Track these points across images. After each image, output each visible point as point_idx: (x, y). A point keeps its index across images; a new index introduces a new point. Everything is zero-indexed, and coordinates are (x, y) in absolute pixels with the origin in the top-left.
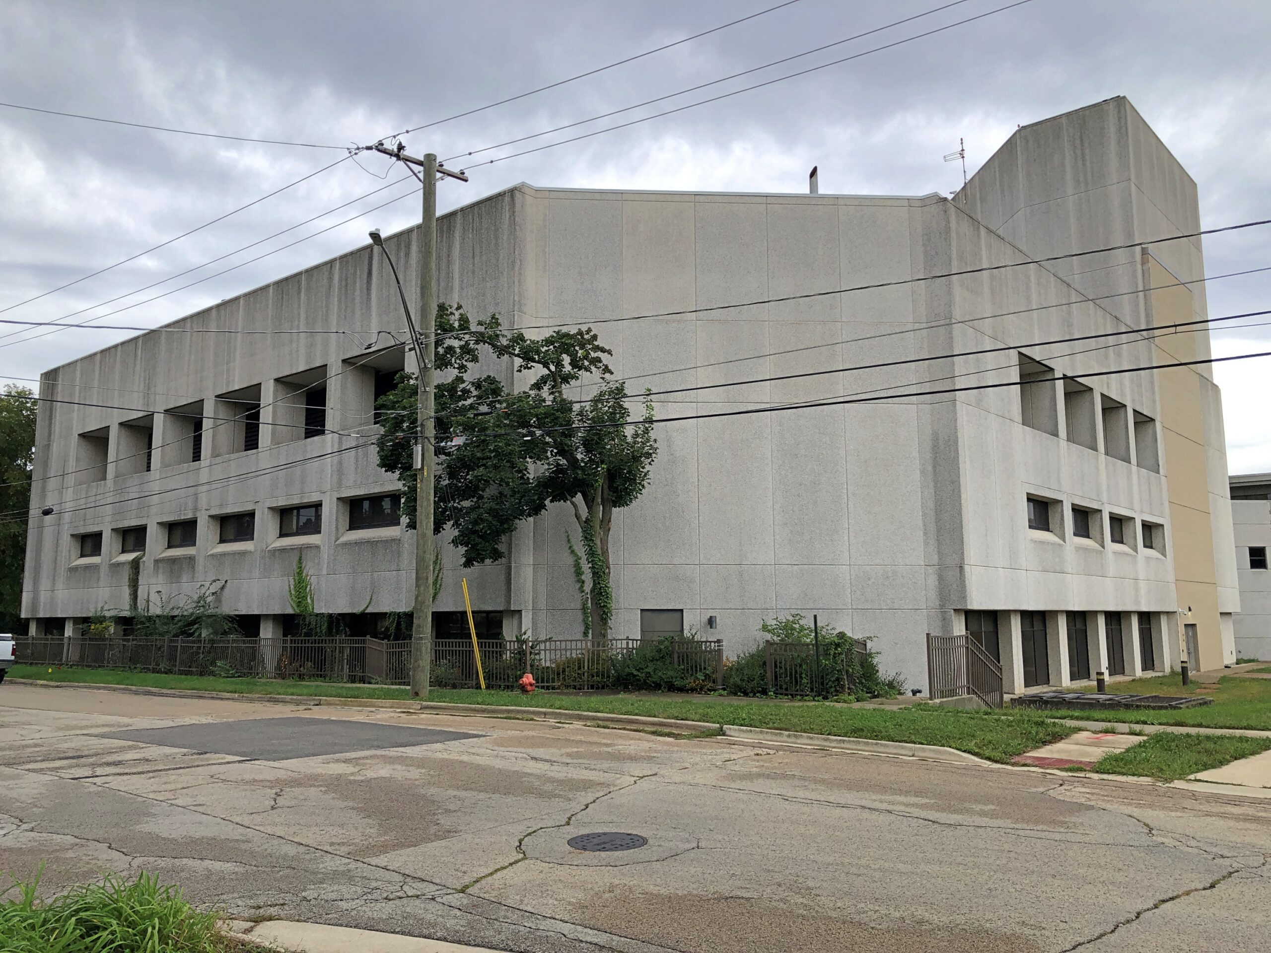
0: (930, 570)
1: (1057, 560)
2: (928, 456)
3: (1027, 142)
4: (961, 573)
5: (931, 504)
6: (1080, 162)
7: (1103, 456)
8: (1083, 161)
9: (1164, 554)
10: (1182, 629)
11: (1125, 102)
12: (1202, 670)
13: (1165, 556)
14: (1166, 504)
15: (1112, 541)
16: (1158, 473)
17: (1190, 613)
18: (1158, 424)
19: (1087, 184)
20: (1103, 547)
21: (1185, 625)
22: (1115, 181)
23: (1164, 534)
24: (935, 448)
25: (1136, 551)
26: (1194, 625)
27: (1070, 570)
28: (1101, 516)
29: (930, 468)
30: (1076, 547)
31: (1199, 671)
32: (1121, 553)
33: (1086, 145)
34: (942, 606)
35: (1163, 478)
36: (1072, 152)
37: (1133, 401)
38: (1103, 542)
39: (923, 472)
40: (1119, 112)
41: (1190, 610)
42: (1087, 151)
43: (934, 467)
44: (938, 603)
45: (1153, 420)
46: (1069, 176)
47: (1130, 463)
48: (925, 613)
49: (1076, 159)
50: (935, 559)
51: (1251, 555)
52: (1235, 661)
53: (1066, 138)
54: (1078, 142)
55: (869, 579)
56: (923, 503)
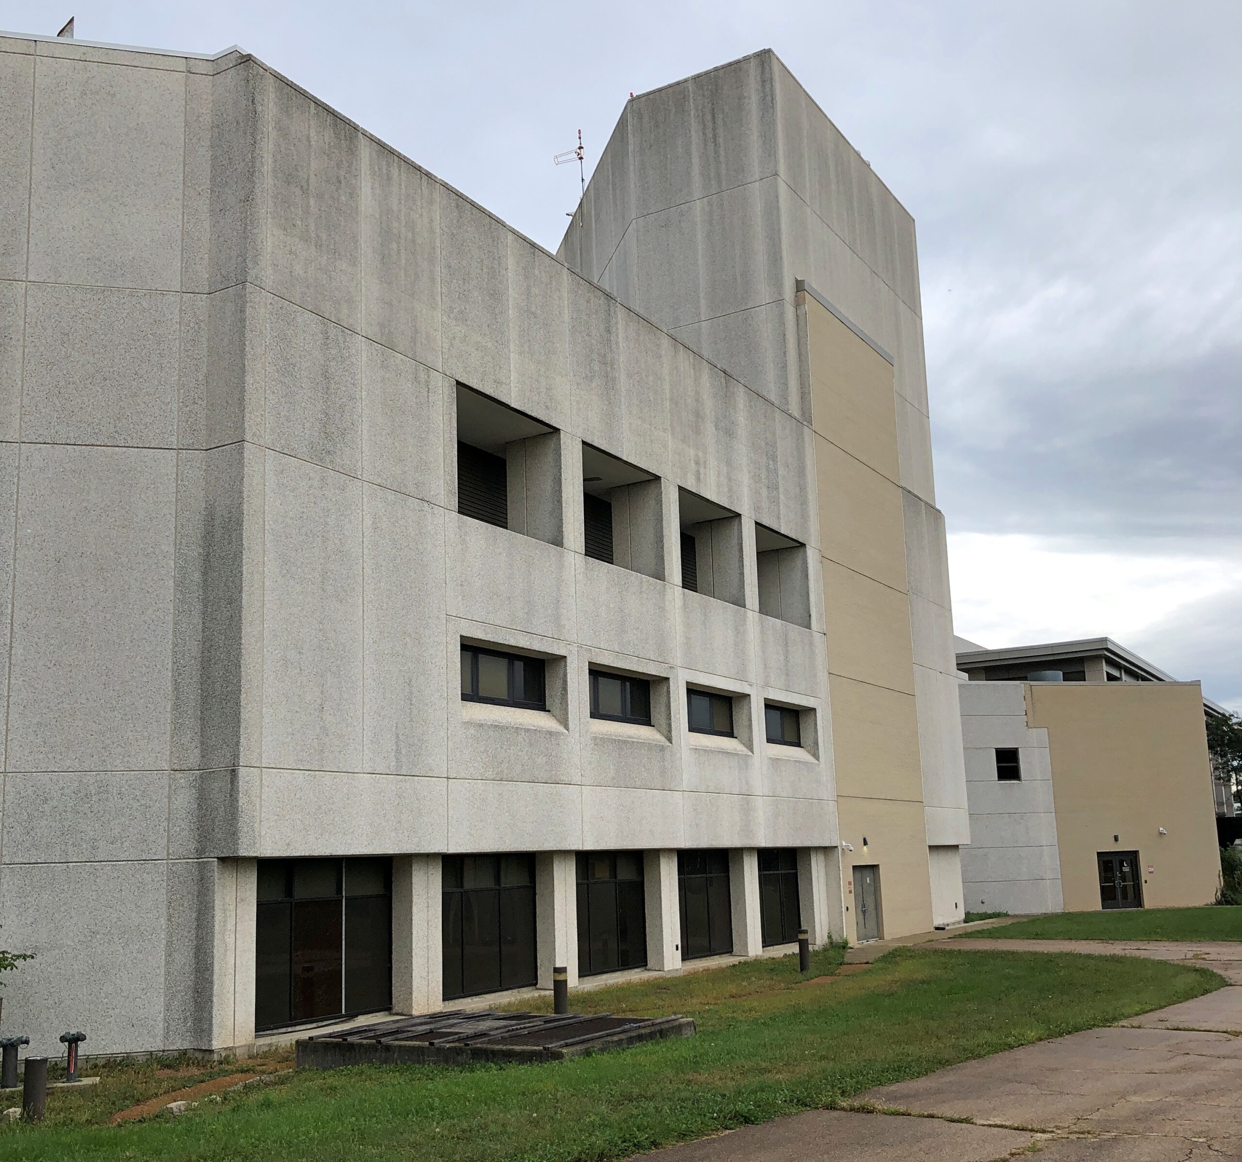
0: (182, 779)
1: (542, 760)
2: (195, 552)
3: (641, 118)
4: (232, 783)
5: (194, 647)
6: (711, 145)
7: (678, 591)
8: (716, 145)
9: (816, 756)
10: (846, 875)
11: (770, 57)
12: (887, 937)
13: (818, 759)
14: (823, 677)
15: (691, 729)
16: (809, 626)
17: (865, 848)
18: (812, 555)
19: (719, 182)
20: (670, 741)
21: (854, 867)
22: (757, 177)
23: (816, 724)
24: (208, 537)
25: (750, 748)
26: (874, 868)
27: (577, 779)
28: (668, 688)
29: (197, 576)
30: (595, 738)
31: (881, 938)
32: (712, 752)
33: (720, 122)
34: (200, 852)
35: (818, 638)
36: (701, 133)
37: (757, 509)
38: (670, 731)
39: (181, 584)
40: (763, 72)
41: (865, 843)
42: (720, 131)
43: (205, 573)
44: (192, 846)
45: (803, 545)
46: (696, 170)
47: (744, 607)
48: (163, 869)
49: (705, 145)
50: (194, 757)
51: (999, 760)
52: (963, 916)
53: (692, 113)
54: (709, 117)
55: (46, 801)
56: (176, 645)
